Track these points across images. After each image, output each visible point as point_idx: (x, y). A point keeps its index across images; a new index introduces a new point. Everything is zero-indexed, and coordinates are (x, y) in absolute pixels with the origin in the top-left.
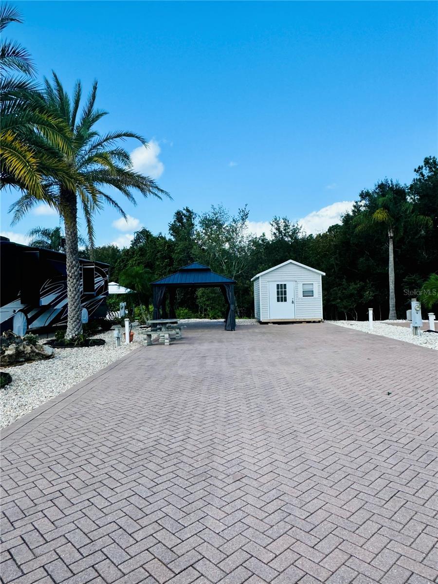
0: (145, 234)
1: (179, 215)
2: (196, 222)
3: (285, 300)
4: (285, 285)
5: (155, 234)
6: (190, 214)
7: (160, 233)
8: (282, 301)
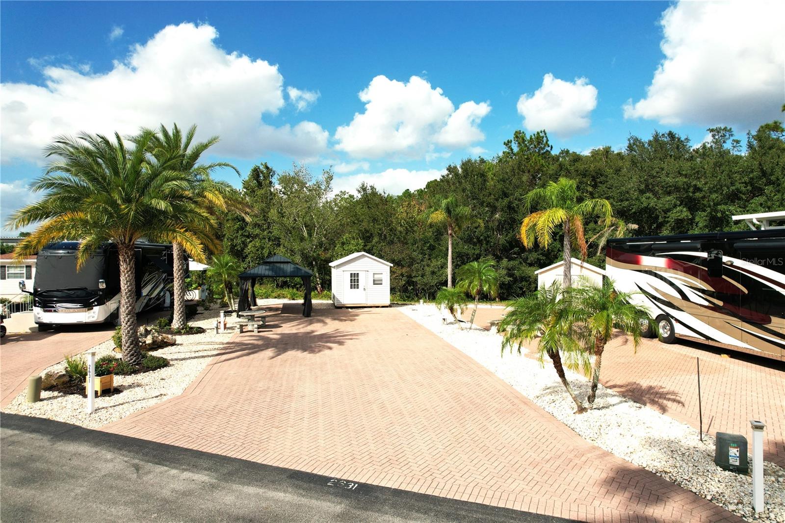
1: (255, 172)
3: (358, 288)
4: (358, 274)
6: (268, 171)
8: (354, 288)
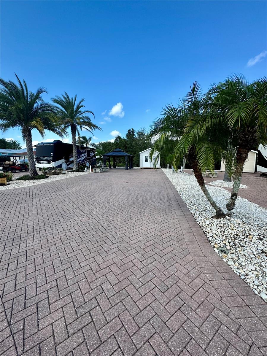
0: (119, 137)
1: (129, 131)
2: (135, 133)
4: (148, 156)
5: (122, 138)
6: (133, 131)
7: (124, 138)
8: (147, 161)
